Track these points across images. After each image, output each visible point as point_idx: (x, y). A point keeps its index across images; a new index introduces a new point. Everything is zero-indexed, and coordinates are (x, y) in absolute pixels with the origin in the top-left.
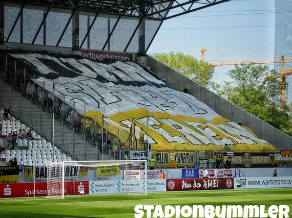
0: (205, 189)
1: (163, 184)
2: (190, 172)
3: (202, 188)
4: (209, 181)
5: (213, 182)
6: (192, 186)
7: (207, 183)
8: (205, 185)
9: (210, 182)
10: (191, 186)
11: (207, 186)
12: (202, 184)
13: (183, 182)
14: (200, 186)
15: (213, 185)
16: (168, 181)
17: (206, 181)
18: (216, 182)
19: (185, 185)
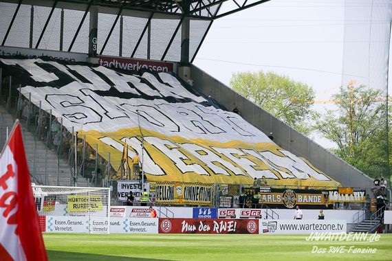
0: (215, 232)
1: (154, 224)
2: (205, 213)
3: (211, 232)
4: (222, 223)
5: (228, 225)
6: (197, 228)
7: (220, 225)
8: (216, 228)
9: (224, 224)
10: (194, 228)
11: (219, 230)
12: (212, 226)
13: (184, 222)
14: (209, 228)
15: (227, 229)
16: (161, 220)
17: (218, 222)
18: (233, 224)
19: (185, 226)
